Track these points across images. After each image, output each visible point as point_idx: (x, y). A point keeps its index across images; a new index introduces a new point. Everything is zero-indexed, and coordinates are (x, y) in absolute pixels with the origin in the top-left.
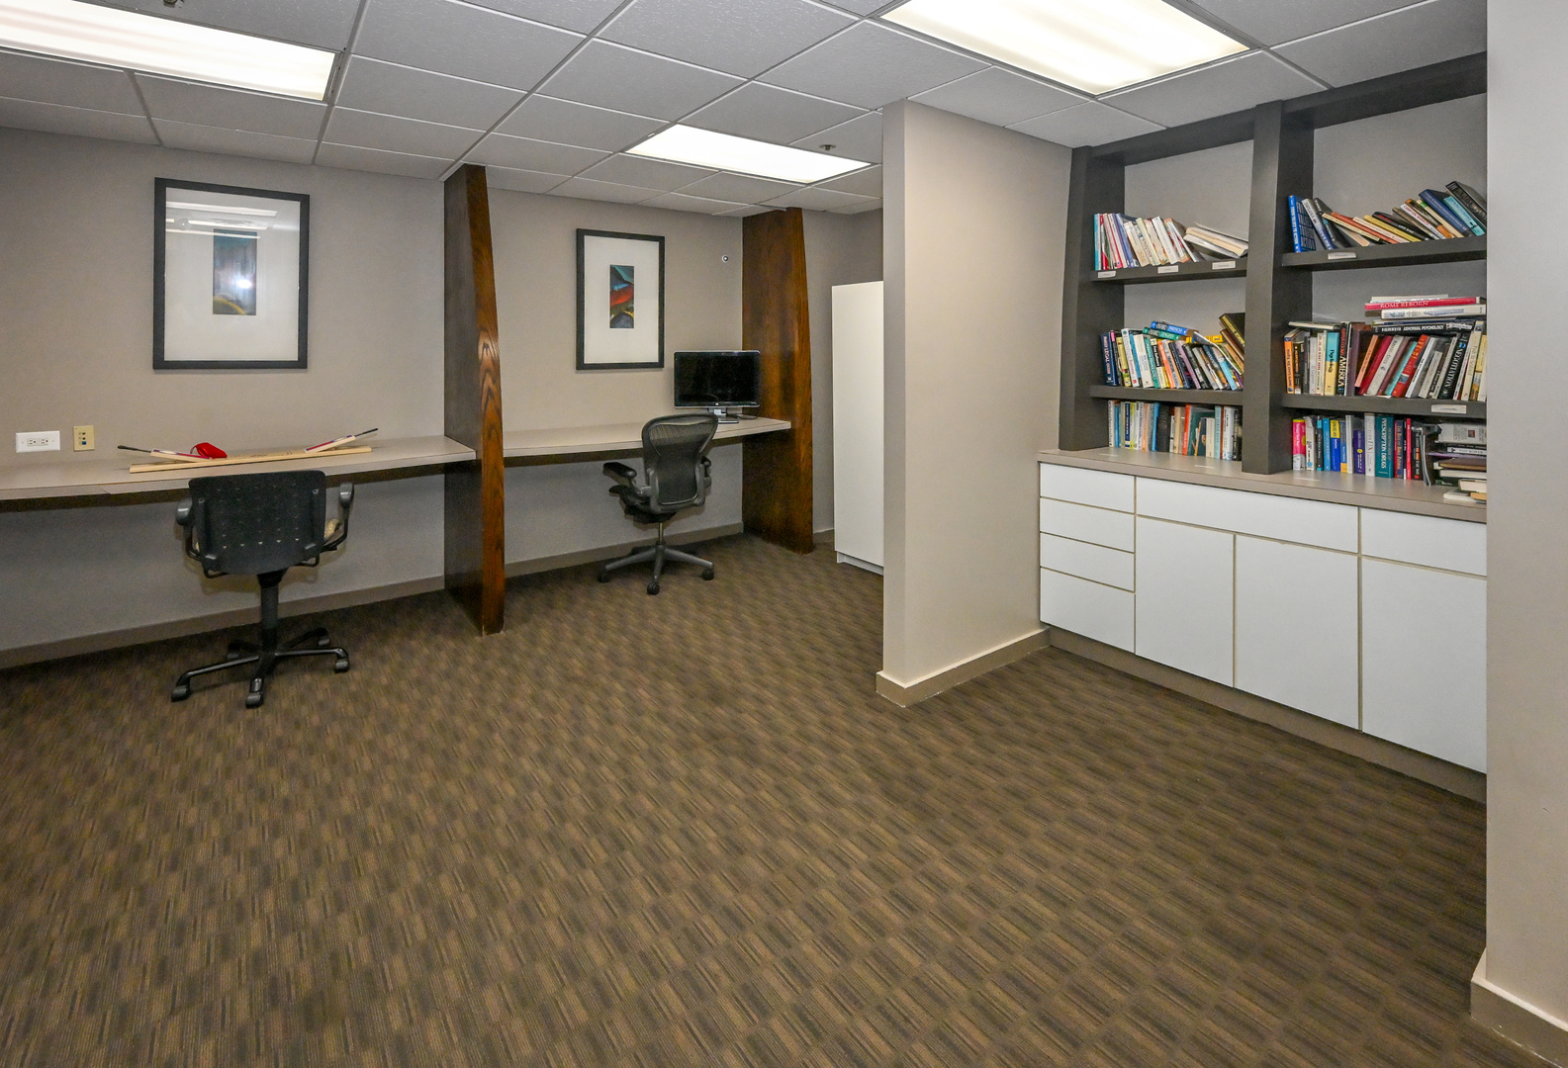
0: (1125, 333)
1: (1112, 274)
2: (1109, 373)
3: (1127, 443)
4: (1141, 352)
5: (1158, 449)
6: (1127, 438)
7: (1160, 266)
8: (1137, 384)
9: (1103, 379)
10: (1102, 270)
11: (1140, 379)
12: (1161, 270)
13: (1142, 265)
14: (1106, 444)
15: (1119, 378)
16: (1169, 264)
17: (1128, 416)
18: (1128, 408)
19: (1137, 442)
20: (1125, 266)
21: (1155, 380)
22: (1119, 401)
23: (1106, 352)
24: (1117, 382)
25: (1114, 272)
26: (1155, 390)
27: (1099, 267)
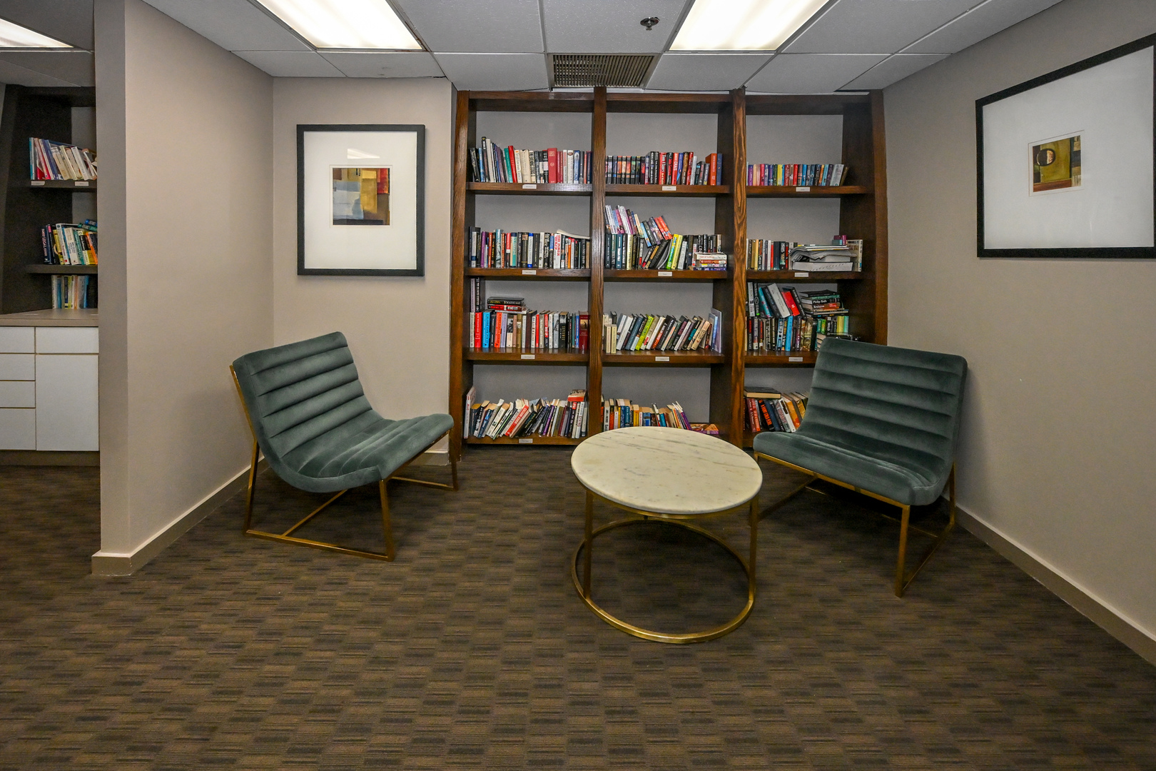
0: (59, 226)
1: (42, 183)
2: (46, 255)
3: (66, 305)
4: (71, 240)
5: (88, 306)
6: (66, 301)
7: (77, 181)
8: (68, 263)
9: (41, 260)
10: (36, 180)
11: (70, 259)
12: (77, 184)
13: (65, 179)
14: (51, 307)
15: (56, 259)
16: (83, 180)
17: (66, 286)
18: (67, 280)
19: (73, 304)
20: (53, 178)
21: (81, 259)
22: (60, 275)
23: (44, 240)
24: (53, 262)
25: (44, 182)
26: (82, 266)
27: (33, 177)
